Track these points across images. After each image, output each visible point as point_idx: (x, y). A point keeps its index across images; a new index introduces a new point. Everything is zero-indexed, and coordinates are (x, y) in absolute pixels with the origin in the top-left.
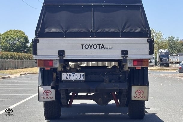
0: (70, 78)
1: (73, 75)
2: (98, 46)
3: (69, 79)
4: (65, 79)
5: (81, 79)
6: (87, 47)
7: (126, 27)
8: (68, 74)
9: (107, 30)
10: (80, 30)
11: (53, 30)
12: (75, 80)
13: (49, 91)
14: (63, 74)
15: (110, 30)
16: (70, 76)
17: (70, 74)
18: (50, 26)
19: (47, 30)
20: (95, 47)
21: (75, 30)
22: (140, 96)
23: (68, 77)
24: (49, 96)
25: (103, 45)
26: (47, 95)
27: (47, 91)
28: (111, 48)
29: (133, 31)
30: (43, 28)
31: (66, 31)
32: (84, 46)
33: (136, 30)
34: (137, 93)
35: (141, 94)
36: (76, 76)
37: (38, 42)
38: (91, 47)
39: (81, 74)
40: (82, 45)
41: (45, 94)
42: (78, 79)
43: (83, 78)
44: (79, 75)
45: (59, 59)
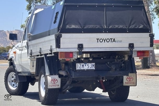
0: (83, 67)
1: (85, 65)
2: (110, 40)
3: (82, 69)
4: (79, 69)
5: (92, 68)
6: (101, 40)
7: (132, 23)
8: (82, 64)
9: (117, 26)
10: (95, 26)
11: (73, 26)
12: (87, 70)
13: (56, 80)
14: (77, 64)
15: (119, 27)
16: (83, 66)
17: (83, 64)
18: (70, 23)
19: (68, 27)
20: (108, 40)
21: (91, 26)
22: (130, 82)
23: (81, 67)
24: (56, 84)
25: (114, 39)
26: (54, 83)
27: (54, 79)
28: (121, 41)
29: (137, 27)
30: (64, 25)
31: (84, 27)
32: (99, 40)
33: (139, 26)
35: (131, 80)
36: (88, 66)
37: (61, 37)
38: (105, 41)
39: (92, 64)
40: (98, 39)
41: (52, 82)
42: (89, 68)
43: (93, 67)
44: (90, 65)
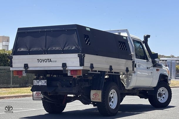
1: (40, 82)
2: (47, 60)
3: (38, 85)
4: (35, 84)
5: (44, 85)
6: (41, 61)
7: (66, 45)
8: (37, 80)
9: (54, 48)
10: (38, 48)
11: (22, 50)
12: (41, 85)
14: (34, 80)
15: (56, 48)
16: (38, 82)
17: (38, 80)
18: (20, 47)
19: (18, 50)
20: (46, 61)
21: (35, 49)
22: (96, 98)
25: (50, 59)
26: (38, 96)
28: (56, 61)
29: (70, 48)
31: (30, 50)
32: (39, 60)
33: (72, 48)
34: (94, 96)
35: (97, 96)
37: (12, 58)
38: (43, 61)
39: (45, 80)
40: (38, 60)
42: (43, 84)
43: (46, 83)
44: (43, 81)
45: (25, 70)
